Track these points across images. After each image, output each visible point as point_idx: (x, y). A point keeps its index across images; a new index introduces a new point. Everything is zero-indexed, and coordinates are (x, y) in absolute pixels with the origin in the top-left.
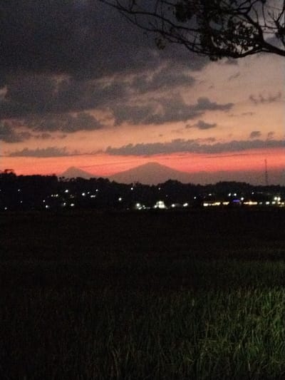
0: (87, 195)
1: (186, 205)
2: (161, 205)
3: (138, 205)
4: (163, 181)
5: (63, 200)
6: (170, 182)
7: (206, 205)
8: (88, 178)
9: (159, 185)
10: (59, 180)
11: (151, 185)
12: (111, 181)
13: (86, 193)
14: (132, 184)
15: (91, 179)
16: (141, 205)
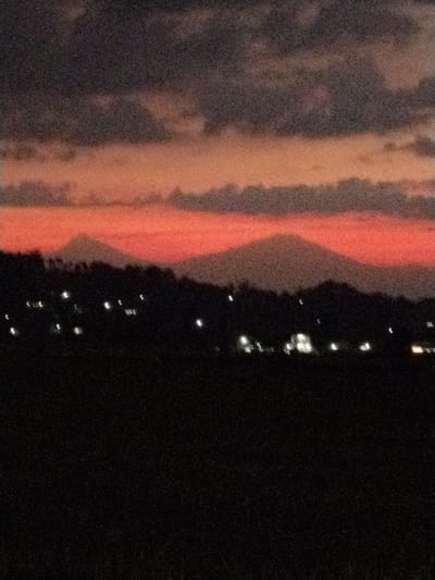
0: (116, 308)
1: (366, 347)
2: (303, 344)
3: (244, 340)
4: (312, 281)
5: (57, 317)
6: (329, 285)
7: (417, 350)
8: (122, 266)
9: (301, 294)
10: (46, 265)
11: (279, 293)
12: (178, 275)
13: (114, 304)
14: (232, 286)
15: (129, 267)
16: (252, 342)
